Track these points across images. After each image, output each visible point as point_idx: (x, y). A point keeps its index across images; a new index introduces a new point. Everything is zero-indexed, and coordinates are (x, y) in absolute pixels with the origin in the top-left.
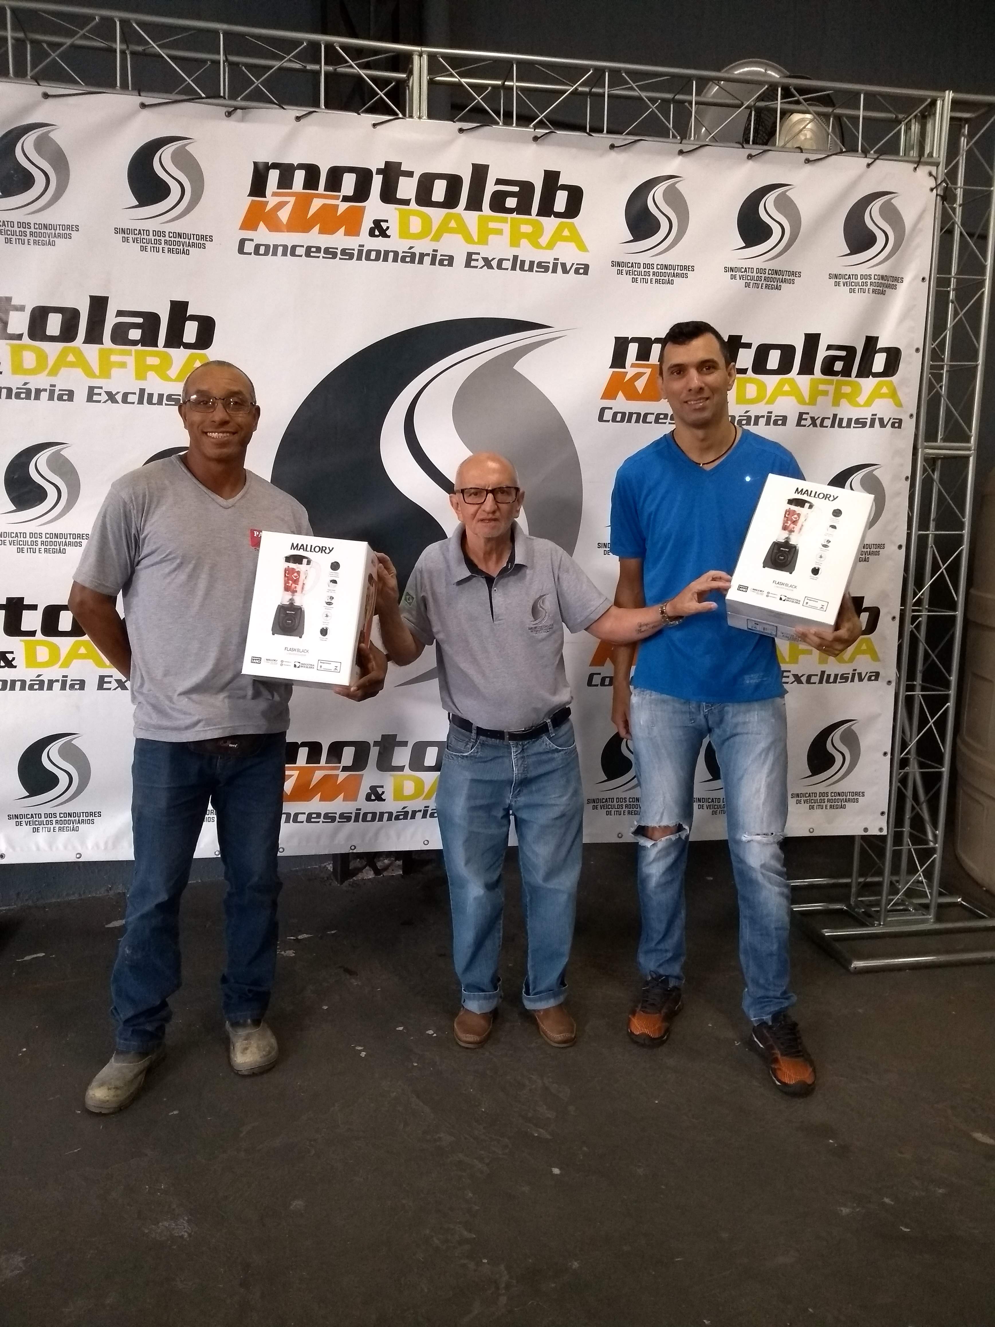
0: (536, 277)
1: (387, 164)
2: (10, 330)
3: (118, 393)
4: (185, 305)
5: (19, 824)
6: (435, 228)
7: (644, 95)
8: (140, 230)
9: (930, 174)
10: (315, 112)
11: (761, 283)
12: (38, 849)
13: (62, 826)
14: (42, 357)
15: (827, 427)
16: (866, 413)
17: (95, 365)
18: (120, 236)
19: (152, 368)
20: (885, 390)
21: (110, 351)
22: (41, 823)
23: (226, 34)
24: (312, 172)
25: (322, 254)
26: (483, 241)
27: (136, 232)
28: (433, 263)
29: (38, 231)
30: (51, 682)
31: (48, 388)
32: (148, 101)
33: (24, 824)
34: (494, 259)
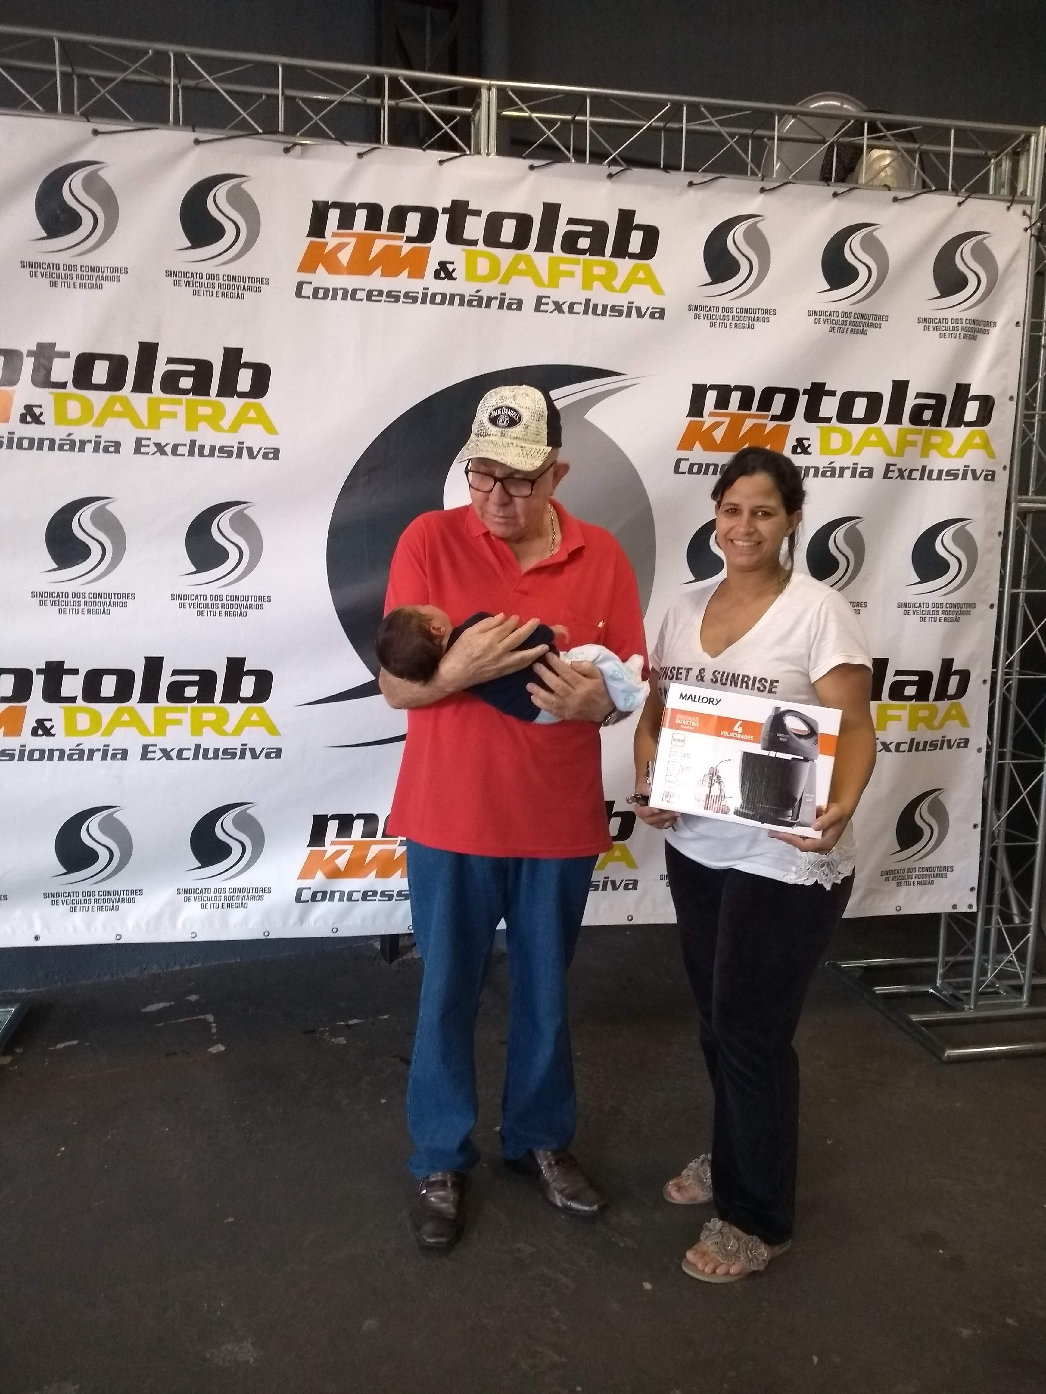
0: (609, 321)
1: (454, 202)
2: (54, 378)
3: (167, 444)
4: (239, 352)
5: (55, 903)
6: (503, 271)
7: (723, 130)
8: (192, 273)
9: (1024, 213)
10: (379, 148)
11: (846, 327)
12: (75, 929)
13: (101, 905)
14: (87, 407)
15: (916, 479)
16: (957, 465)
17: (143, 415)
18: (171, 279)
19: (204, 418)
20: (978, 440)
21: (160, 401)
22: (79, 902)
23: (285, 66)
24: (374, 211)
25: (384, 298)
26: (554, 284)
27: (189, 275)
28: (501, 307)
29: (85, 273)
30: (91, 752)
31: (94, 439)
32: (203, 136)
33: (60, 903)
34: (564, 303)
